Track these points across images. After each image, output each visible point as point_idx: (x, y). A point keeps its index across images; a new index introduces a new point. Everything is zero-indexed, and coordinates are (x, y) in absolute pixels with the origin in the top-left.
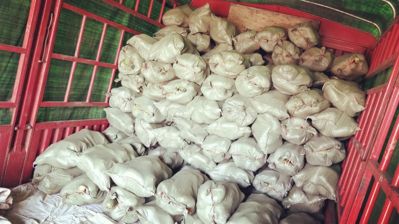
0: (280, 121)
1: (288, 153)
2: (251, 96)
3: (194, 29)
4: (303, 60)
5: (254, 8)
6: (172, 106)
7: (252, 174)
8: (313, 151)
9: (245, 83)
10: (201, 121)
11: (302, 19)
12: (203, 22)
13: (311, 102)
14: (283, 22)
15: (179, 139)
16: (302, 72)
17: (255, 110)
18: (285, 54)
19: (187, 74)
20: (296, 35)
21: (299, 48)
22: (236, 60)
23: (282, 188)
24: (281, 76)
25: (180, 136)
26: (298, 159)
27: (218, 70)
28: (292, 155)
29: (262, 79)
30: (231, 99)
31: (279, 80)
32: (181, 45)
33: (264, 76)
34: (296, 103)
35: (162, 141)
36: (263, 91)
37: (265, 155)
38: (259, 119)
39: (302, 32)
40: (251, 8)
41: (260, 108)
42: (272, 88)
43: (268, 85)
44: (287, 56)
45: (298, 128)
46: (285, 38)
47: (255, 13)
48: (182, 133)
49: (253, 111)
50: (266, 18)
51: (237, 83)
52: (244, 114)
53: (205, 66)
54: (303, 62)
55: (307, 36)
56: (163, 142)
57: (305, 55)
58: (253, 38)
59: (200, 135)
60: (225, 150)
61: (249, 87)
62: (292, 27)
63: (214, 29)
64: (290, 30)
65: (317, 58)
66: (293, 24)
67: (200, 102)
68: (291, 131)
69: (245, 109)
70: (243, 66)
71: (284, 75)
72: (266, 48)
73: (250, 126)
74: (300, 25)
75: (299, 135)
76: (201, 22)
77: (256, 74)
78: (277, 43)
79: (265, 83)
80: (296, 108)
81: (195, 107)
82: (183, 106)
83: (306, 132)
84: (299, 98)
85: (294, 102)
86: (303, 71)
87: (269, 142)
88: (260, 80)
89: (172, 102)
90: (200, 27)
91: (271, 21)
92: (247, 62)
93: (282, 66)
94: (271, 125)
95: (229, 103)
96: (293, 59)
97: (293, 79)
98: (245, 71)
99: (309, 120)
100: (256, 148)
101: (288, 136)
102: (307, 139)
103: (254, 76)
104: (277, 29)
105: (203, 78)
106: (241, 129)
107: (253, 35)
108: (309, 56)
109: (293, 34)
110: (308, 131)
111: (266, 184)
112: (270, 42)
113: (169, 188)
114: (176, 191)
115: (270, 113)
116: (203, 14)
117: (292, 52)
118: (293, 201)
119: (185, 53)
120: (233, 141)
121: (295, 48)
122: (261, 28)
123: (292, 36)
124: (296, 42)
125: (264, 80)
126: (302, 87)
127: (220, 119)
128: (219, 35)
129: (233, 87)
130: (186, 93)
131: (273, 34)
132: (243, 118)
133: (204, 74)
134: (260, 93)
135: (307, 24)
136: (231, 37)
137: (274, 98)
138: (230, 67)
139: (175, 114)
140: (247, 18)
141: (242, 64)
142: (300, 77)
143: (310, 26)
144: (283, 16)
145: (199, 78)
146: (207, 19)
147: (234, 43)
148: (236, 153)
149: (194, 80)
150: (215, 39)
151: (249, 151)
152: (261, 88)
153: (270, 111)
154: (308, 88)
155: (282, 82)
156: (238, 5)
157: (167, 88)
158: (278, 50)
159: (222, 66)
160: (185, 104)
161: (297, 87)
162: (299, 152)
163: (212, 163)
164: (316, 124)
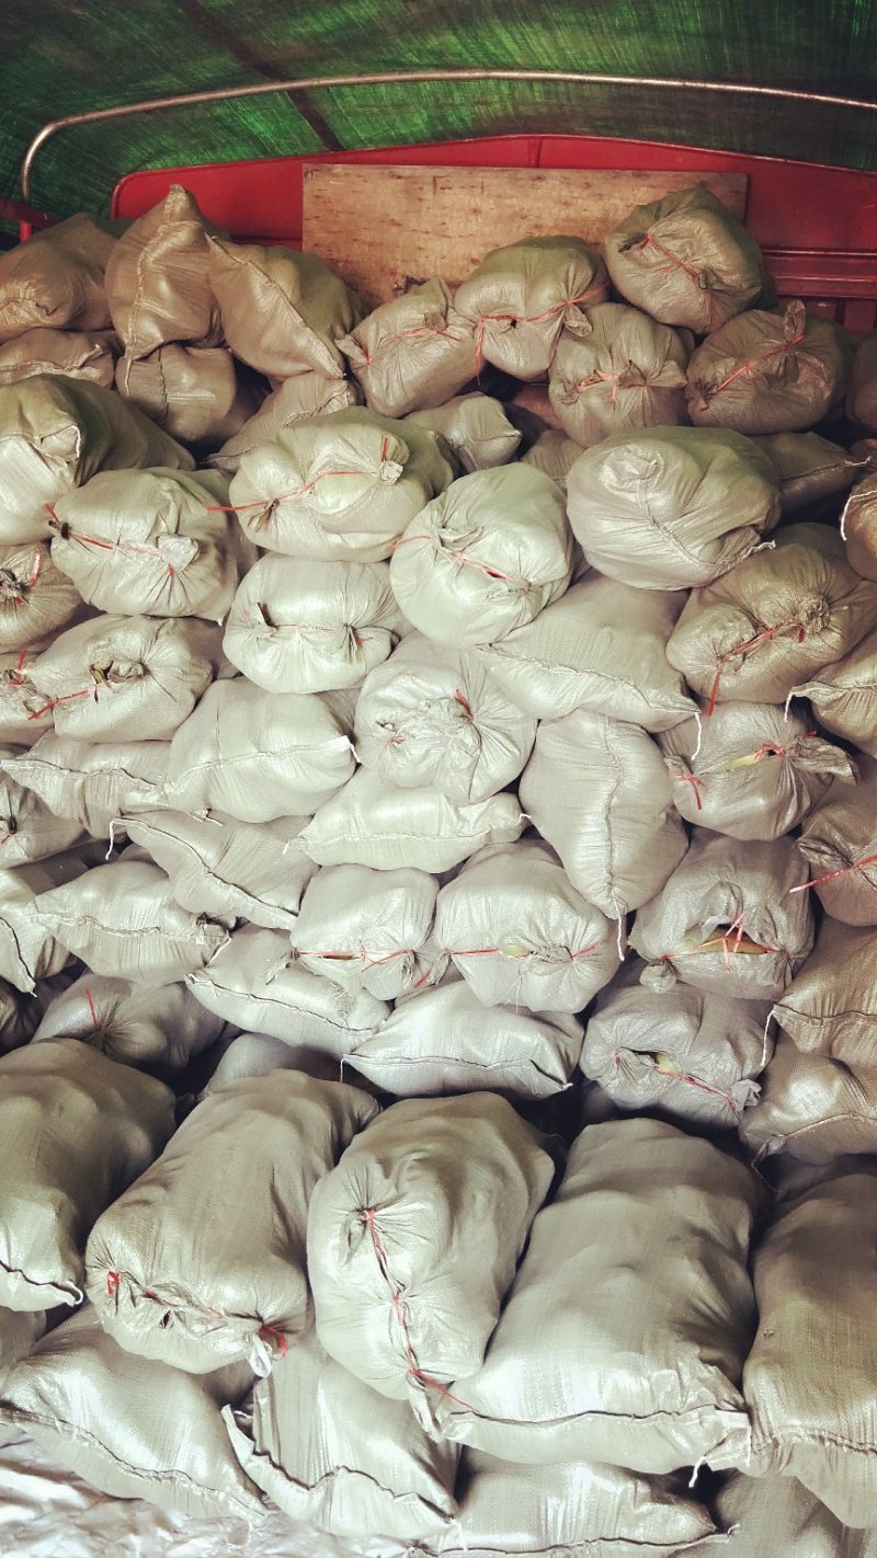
0: (654, 737)
1: (724, 897)
2: (485, 638)
3: (141, 328)
4: (707, 390)
5: (419, 170)
6: (99, 761)
7: (570, 1025)
8: (847, 861)
9: (441, 574)
10: (260, 811)
11: (658, 178)
12: (174, 284)
13: (795, 612)
14: (572, 212)
15: (173, 921)
16: (715, 465)
17: (522, 708)
18: (611, 373)
19: (133, 583)
20: (647, 266)
21: (676, 328)
22: (370, 463)
23: (728, 1063)
24: (614, 505)
25: (173, 905)
26: (781, 917)
27: (288, 530)
28: (751, 898)
29: (520, 544)
30: (389, 670)
31: (607, 526)
32: (65, 435)
33: (528, 521)
34: (718, 635)
35: (90, 946)
36: (540, 602)
37: (612, 924)
38: (550, 746)
39: (672, 245)
40: (406, 170)
41: (543, 695)
42: (581, 573)
43: (559, 567)
44: (624, 382)
45: (750, 759)
46: (596, 293)
47: (428, 195)
48: (181, 889)
49: (510, 711)
50: (487, 205)
51: (400, 578)
52: (470, 740)
53: (219, 519)
54: (708, 397)
55: (701, 261)
56: (98, 948)
57: (713, 360)
58: (437, 322)
59: (273, 880)
60: (409, 934)
61: (467, 594)
62: (619, 229)
63: (238, 313)
64: (612, 245)
65: (775, 365)
66: (622, 215)
67: (237, 714)
68: (719, 781)
69: (467, 714)
70: (412, 489)
71: (632, 497)
72: (514, 358)
73: (513, 788)
74: (655, 211)
75: (765, 791)
76: (164, 287)
77: (487, 518)
78: (563, 326)
79: (541, 559)
80: (722, 658)
81: (216, 746)
82: (154, 753)
83: (797, 771)
84: (730, 600)
85: (706, 629)
86: (723, 454)
87: (623, 853)
88: (510, 550)
89: (94, 743)
90: (166, 314)
91: (512, 217)
92: (430, 458)
93: (613, 453)
94: (616, 766)
95: (381, 693)
96: (655, 390)
97: (681, 511)
98: (429, 515)
99: (802, 708)
100: (564, 897)
101: (712, 810)
102: (806, 803)
103: (476, 532)
104: (547, 252)
105: (223, 582)
106: (472, 812)
107: (435, 308)
108: (731, 362)
109: (629, 265)
110: (807, 765)
111: (647, 1060)
112: (525, 327)
113: (148, 1246)
114: (188, 1246)
115: (598, 712)
116: (166, 245)
117: (644, 358)
118: (791, 1119)
119: (98, 471)
120: (443, 879)
121: (654, 331)
122: (474, 261)
123: (625, 273)
124: (654, 303)
125: (530, 542)
126: (734, 539)
127: (358, 786)
128: (269, 339)
129: (386, 601)
130: (152, 686)
131: (532, 282)
132: (469, 761)
133: (222, 563)
134: (529, 616)
135: (689, 198)
136: (333, 336)
137: (604, 625)
138: (344, 505)
139: (121, 798)
140: (394, 223)
141: (404, 475)
142: (713, 490)
143: (708, 208)
144: (566, 182)
145: (200, 591)
146: (190, 267)
147: (353, 366)
148: (470, 944)
149: (177, 603)
150: (253, 360)
151: (531, 922)
152: (528, 589)
153: (598, 698)
154: (765, 537)
155: (629, 537)
156: (339, 168)
157: (47, 673)
158: (575, 362)
159: (301, 509)
160: (161, 741)
161: (710, 549)
162: (779, 876)
163: (363, 1003)
164: (841, 720)
